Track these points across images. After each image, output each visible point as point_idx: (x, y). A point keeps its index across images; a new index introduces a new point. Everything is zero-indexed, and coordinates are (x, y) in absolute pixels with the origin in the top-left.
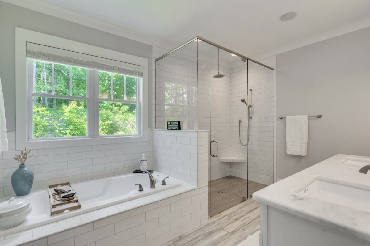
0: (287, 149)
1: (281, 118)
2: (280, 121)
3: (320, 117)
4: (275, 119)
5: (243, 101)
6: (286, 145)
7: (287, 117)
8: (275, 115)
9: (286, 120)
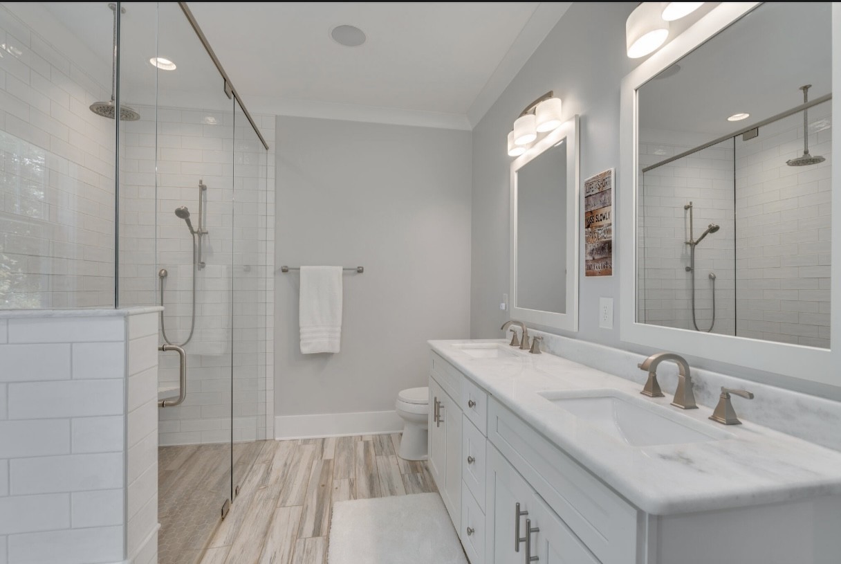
0: (302, 342)
1: (285, 271)
2: (283, 277)
3: (360, 271)
4: (271, 270)
5: (183, 214)
6: (299, 334)
7: (303, 268)
8: (271, 261)
9: (298, 274)
